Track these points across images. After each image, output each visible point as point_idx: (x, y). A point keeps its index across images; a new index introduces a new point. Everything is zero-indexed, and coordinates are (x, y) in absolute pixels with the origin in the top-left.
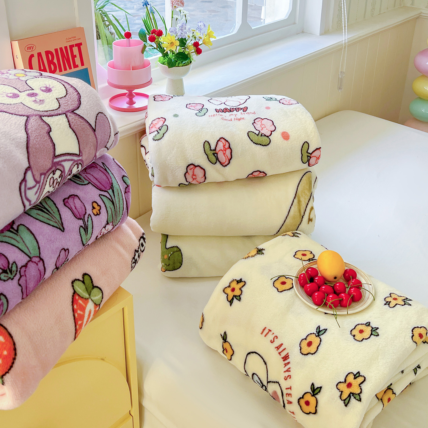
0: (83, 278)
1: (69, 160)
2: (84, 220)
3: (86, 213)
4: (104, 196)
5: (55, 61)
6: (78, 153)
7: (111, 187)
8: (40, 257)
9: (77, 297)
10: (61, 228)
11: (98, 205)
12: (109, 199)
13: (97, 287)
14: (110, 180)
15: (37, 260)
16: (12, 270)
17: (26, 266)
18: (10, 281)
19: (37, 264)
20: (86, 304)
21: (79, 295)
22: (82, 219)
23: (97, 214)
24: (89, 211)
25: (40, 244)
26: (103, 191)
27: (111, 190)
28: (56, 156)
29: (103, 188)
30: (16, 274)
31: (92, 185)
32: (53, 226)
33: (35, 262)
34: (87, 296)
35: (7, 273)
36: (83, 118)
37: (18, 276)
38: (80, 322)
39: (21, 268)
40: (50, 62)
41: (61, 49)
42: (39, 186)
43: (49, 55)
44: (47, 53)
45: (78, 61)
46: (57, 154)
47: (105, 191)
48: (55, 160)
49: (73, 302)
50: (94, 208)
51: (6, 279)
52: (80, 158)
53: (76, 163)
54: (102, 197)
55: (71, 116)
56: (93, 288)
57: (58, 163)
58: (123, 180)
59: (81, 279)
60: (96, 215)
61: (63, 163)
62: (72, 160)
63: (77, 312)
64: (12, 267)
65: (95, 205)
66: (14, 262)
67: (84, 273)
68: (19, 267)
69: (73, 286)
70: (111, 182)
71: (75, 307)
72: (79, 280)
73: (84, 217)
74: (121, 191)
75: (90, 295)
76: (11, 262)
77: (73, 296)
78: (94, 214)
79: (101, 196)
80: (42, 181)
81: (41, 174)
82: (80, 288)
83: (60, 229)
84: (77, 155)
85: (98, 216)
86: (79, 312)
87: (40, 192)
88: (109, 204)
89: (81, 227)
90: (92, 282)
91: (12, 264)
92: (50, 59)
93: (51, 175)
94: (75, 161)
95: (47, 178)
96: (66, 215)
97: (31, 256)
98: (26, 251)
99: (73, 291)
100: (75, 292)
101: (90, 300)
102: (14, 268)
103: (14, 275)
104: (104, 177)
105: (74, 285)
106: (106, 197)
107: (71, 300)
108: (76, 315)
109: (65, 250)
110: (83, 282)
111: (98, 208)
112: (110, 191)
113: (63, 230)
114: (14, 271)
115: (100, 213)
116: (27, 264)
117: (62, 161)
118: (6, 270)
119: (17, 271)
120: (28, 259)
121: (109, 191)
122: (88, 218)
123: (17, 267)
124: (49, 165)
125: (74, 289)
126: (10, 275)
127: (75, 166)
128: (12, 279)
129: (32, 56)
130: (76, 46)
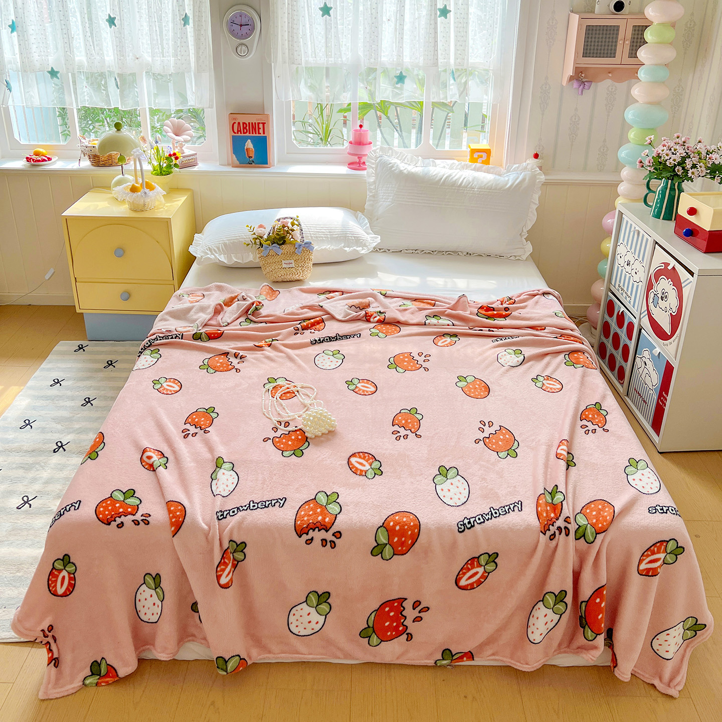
5: (248, 128)
41: (252, 123)
43: (245, 124)
45: (261, 131)
92: (245, 127)
129: (235, 123)
130: (262, 123)
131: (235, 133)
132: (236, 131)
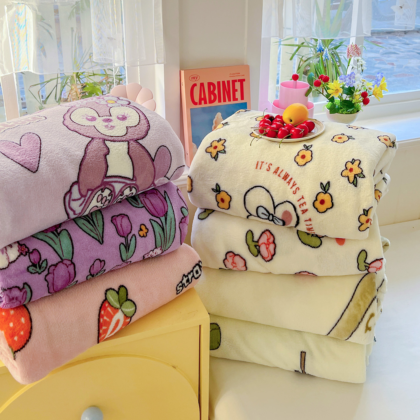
0: (119, 289)
1: (120, 182)
2: (126, 239)
3: (130, 232)
4: (155, 221)
5: (216, 92)
6: (131, 177)
7: (165, 215)
8: (71, 261)
9: (107, 305)
10: (101, 240)
11: (146, 228)
12: (160, 225)
13: (131, 301)
14: (166, 208)
15: (69, 263)
16: (41, 265)
17: (56, 265)
18: (37, 274)
19: (67, 267)
20: (115, 313)
21: (109, 303)
22: (125, 237)
23: (144, 236)
24: (135, 231)
25: (75, 250)
26: (155, 216)
27: (164, 217)
28: (107, 176)
29: (156, 214)
30: (44, 270)
31: (146, 209)
32: (93, 237)
33: (66, 264)
34: (118, 306)
35: (36, 268)
36: (145, 148)
37: (46, 272)
38: (104, 328)
39: (50, 266)
40: (211, 93)
41: (224, 82)
42: (85, 200)
43: (211, 86)
44: (210, 84)
45: (238, 95)
46: (108, 175)
47: (157, 217)
48: (105, 180)
49: (101, 308)
50: (141, 230)
51: (33, 272)
52: (134, 182)
53: (129, 186)
54: (153, 222)
55: (133, 144)
56: (126, 301)
57: (107, 183)
58: (181, 211)
59: (117, 289)
60: (142, 237)
61: (113, 184)
62: (123, 183)
63: (103, 318)
64: (42, 263)
65: (143, 227)
66: (46, 260)
67: (122, 285)
68: (49, 265)
69: (106, 294)
70: (166, 210)
71: (102, 312)
72: (114, 290)
73: (128, 236)
74: (175, 220)
75: (121, 306)
76: (43, 259)
77: (103, 302)
78: (140, 235)
79: (151, 221)
80: (88, 196)
81: (88, 190)
82: (112, 298)
83: (99, 241)
84: (130, 179)
85: (143, 238)
86: (105, 318)
87: (85, 205)
88: (158, 229)
89: (122, 244)
90: (127, 295)
91: (43, 261)
92: (212, 90)
93: (100, 192)
94: (127, 184)
95: (95, 195)
96: (110, 229)
97: (63, 258)
98: (60, 252)
99: (104, 299)
100: (106, 299)
101: (120, 310)
102: (44, 265)
103: (42, 270)
104: (161, 205)
105: (108, 293)
106: (157, 222)
107: (100, 306)
108: (101, 320)
109: (101, 261)
110: (118, 293)
111: (146, 231)
112: (163, 219)
113: (101, 242)
114: (43, 267)
115: (146, 236)
116: (57, 264)
117: (112, 182)
118: (36, 264)
119: (46, 268)
120: (60, 260)
121: (161, 218)
122: (132, 237)
123: (47, 264)
124: (98, 183)
125: (106, 296)
126: (38, 270)
127: (127, 188)
128: (39, 274)
129: (195, 85)
130: (239, 81)
131: (195, 104)
132: (197, 100)
